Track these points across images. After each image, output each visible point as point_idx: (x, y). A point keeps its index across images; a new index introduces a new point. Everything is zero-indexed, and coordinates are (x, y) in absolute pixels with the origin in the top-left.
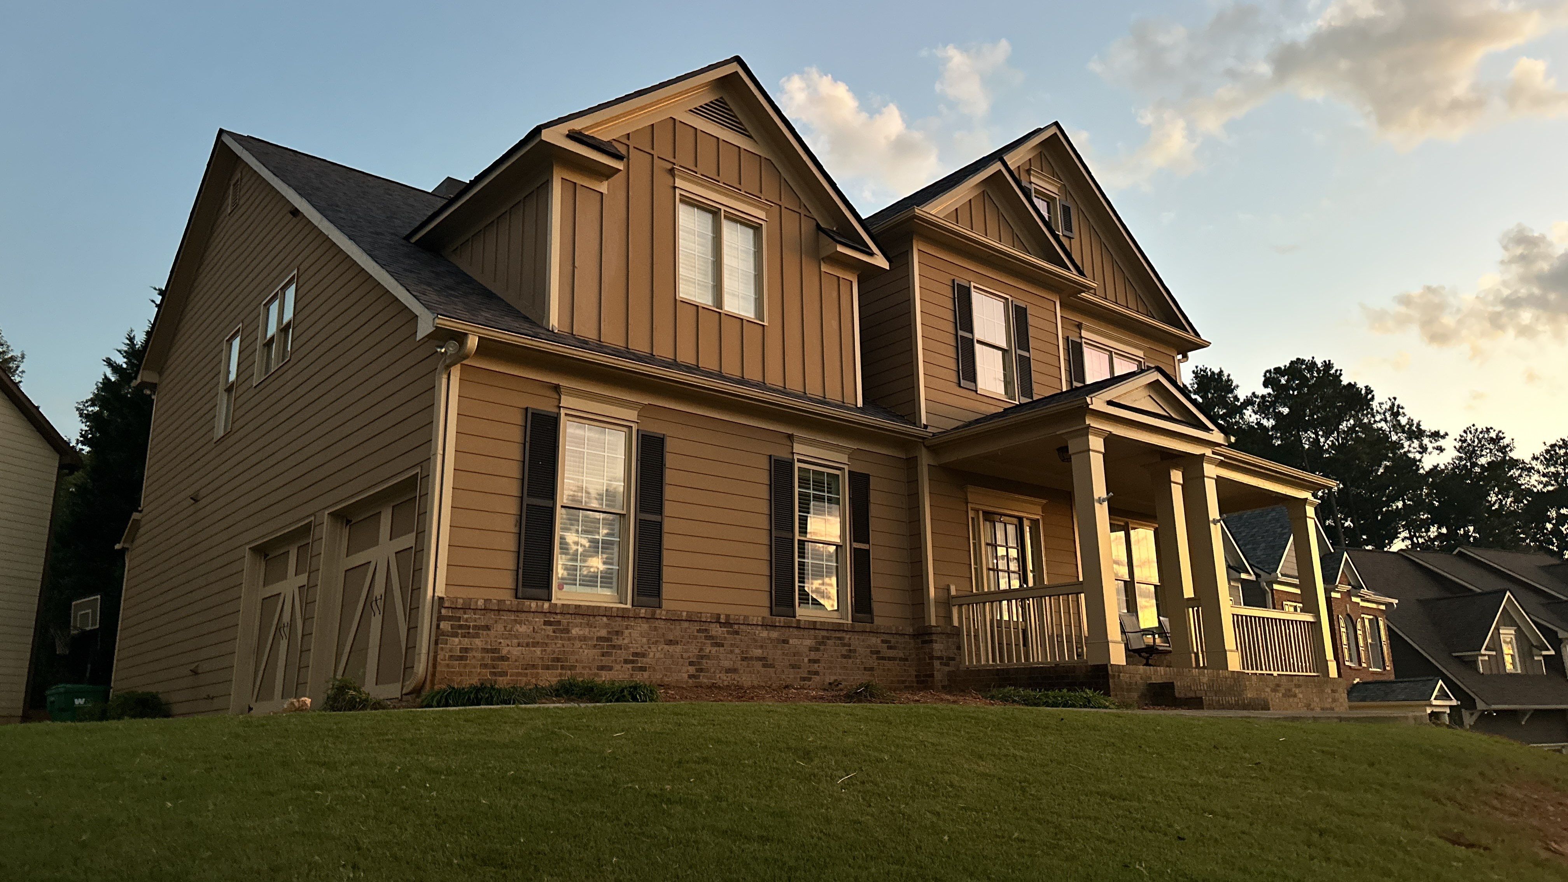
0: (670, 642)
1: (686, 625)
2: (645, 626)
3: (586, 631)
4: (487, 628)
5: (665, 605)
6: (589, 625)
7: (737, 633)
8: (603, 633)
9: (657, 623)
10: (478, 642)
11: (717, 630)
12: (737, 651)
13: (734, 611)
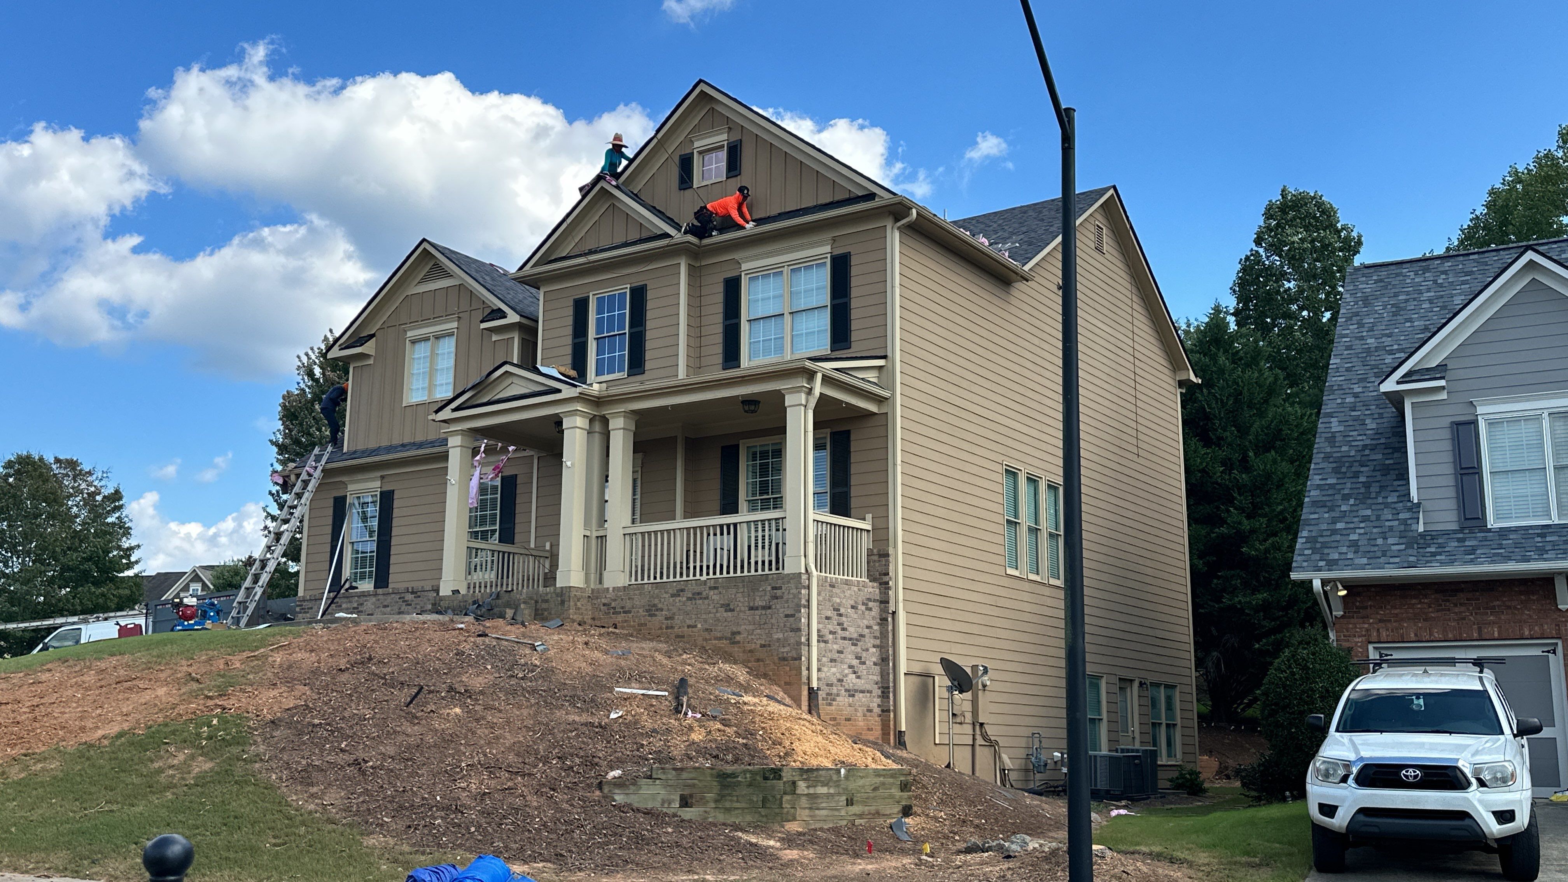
0: (385, 606)
1: (393, 596)
2: (374, 599)
3: (349, 605)
4: (311, 608)
5: (390, 586)
6: (350, 602)
7: (419, 597)
8: (355, 605)
9: (380, 597)
10: (308, 615)
11: (409, 597)
12: (418, 607)
13: (417, 585)
